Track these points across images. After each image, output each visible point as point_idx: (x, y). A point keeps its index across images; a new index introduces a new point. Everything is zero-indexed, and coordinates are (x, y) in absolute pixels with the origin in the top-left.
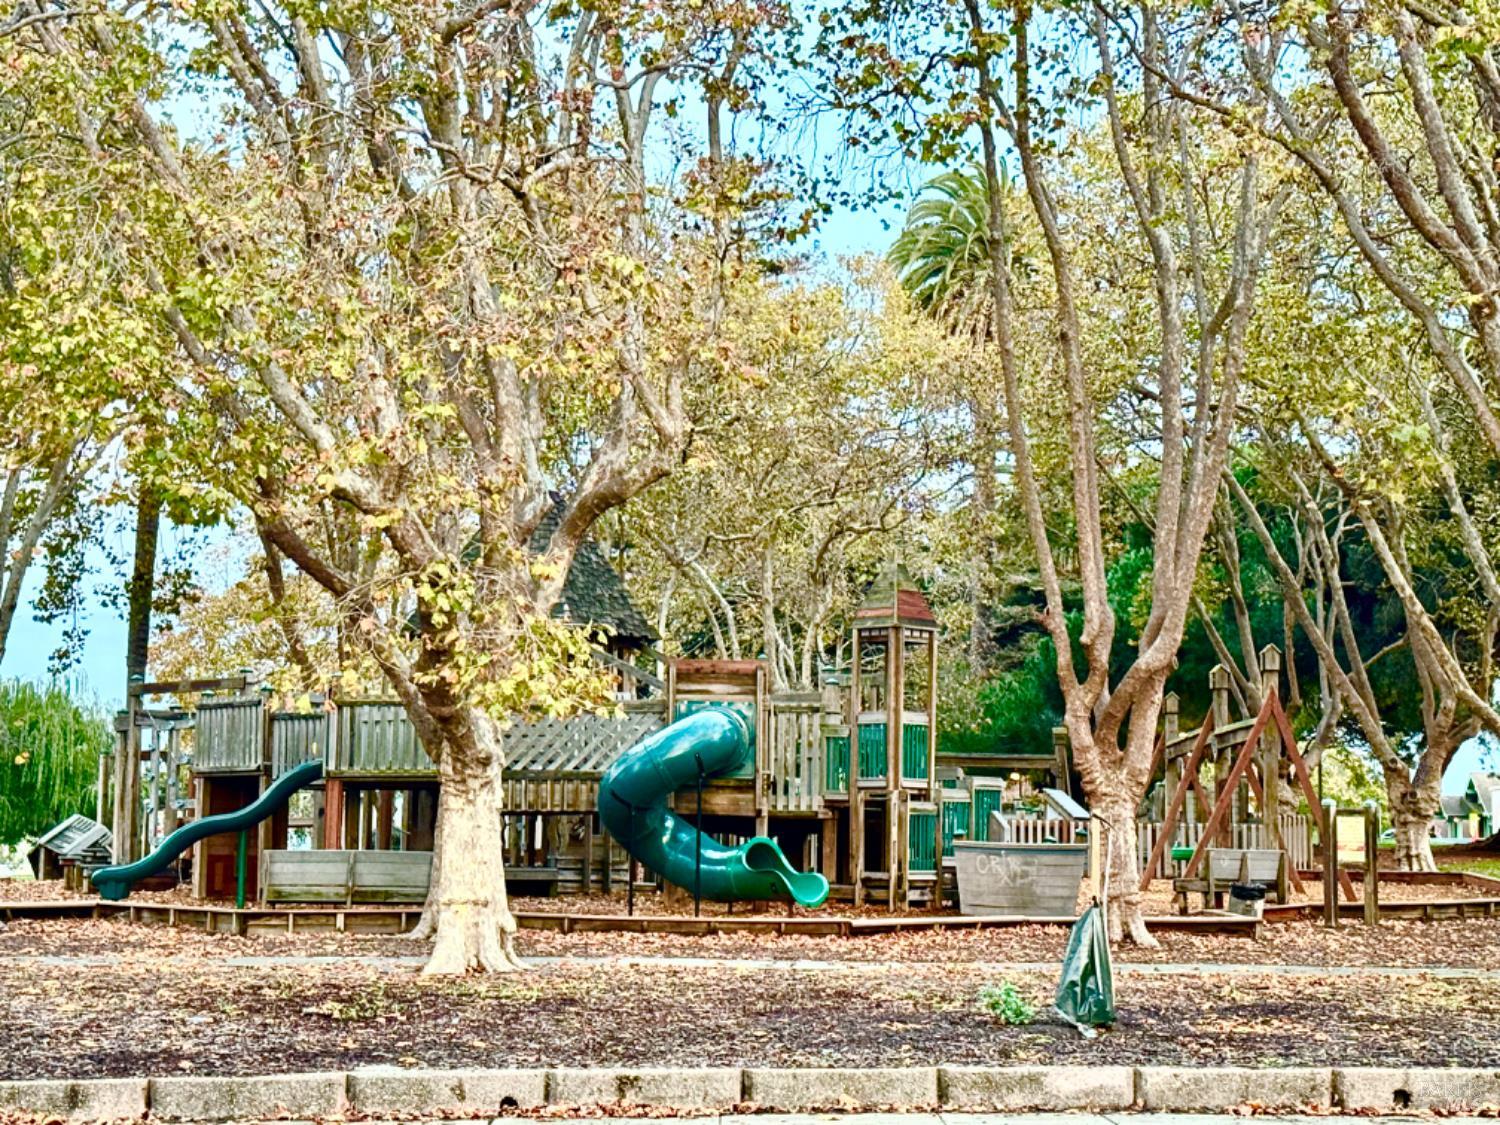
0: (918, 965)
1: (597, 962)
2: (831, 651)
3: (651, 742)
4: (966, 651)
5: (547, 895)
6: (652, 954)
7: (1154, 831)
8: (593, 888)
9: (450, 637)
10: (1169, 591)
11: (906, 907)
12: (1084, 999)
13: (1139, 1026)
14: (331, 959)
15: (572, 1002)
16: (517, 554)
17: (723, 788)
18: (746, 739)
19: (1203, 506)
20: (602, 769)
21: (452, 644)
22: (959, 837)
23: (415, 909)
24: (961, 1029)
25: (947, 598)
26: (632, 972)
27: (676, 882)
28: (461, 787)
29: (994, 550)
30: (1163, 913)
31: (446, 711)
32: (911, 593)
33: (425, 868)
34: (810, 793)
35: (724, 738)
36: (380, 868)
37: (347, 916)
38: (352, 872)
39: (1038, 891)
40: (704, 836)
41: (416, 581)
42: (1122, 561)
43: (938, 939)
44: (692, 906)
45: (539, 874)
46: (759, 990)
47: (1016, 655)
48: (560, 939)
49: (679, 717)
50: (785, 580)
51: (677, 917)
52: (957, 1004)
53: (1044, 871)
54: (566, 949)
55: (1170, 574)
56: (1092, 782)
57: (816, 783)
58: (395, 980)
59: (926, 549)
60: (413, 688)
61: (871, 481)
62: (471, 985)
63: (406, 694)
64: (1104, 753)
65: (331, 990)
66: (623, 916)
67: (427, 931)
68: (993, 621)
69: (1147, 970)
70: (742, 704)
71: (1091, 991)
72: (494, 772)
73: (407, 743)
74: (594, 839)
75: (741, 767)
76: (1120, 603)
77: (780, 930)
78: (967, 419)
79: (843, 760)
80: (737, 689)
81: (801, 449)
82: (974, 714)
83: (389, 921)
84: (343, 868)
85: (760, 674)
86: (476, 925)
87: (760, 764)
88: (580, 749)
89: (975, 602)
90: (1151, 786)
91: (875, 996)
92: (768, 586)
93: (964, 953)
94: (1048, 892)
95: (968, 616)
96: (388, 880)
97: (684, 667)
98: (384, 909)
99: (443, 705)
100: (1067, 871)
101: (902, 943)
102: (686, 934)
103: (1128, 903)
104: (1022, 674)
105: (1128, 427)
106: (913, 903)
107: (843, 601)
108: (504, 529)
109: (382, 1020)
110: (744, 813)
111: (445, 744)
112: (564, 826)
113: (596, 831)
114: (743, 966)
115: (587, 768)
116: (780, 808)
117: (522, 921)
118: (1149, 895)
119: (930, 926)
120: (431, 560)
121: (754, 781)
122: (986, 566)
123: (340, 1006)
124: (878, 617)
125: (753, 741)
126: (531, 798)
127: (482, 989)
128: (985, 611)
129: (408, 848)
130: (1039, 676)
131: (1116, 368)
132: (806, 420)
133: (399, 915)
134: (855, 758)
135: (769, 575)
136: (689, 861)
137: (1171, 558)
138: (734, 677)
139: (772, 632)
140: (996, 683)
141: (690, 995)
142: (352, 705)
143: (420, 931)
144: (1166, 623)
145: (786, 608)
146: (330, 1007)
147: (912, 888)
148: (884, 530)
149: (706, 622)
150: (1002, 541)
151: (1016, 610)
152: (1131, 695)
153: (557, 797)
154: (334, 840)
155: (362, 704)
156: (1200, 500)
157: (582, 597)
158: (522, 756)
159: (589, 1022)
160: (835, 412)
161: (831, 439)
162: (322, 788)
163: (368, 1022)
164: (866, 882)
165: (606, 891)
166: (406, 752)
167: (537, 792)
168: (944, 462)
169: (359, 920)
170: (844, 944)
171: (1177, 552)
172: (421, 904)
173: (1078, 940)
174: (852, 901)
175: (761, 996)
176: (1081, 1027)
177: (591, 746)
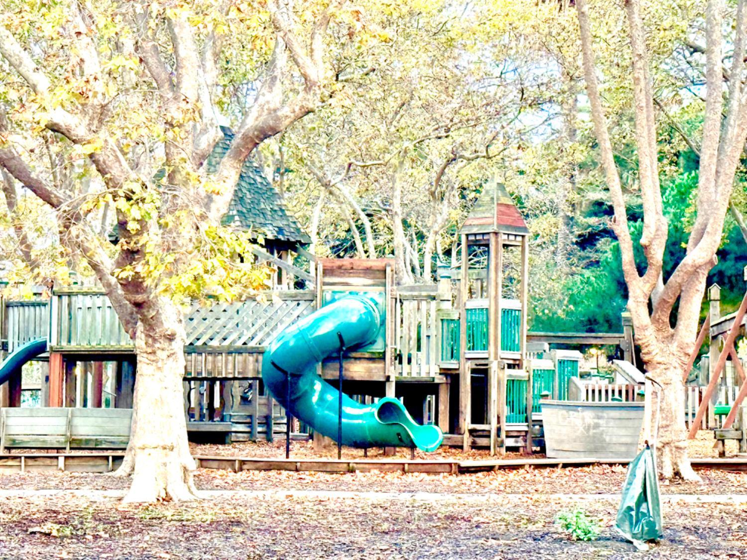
0: (510, 496)
1: (260, 494)
2: (448, 253)
3: (304, 323)
4: (554, 253)
5: (223, 442)
6: (304, 487)
7: (700, 393)
8: (260, 438)
9: (143, 240)
10: (711, 203)
11: (503, 450)
12: (637, 521)
13: (681, 542)
14: (53, 492)
15: (238, 523)
16: (194, 175)
17: (360, 358)
18: (378, 321)
19: (738, 136)
20: (263, 345)
21: (144, 246)
22: (546, 396)
23: (119, 453)
24: (542, 544)
25: (539, 211)
26: (286, 502)
27: (324, 432)
28: (151, 357)
29: (576, 173)
30: (706, 457)
31: (140, 298)
32: (508, 206)
33: (126, 421)
34: (428, 363)
35: (360, 320)
36: (91, 420)
37: (66, 458)
38: (70, 424)
39: (608, 439)
40: (345, 396)
41: (115, 196)
42: (678, 181)
43: (528, 476)
44: (336, 451)
45: (217, 426)
46: (385, 515)
47: (594, 256)
48: (231, 476)
49: (325, 303)
50: (410, 197)
51: (324, 460)
52: (540, 525)
53: (612, 423)
54: (236, 484)
55: (712, 189)
56: (648, 353)
57: (433, 356)
58: (102, 507)
59: (522, 173)
60: (113, 280)
61: (478, 119)
62: (161, 511)
63: (109, 285)
64: (659, 330)
65: (52, 514)
66: (282, 458)
67: (128, 470)
68: (575, 229)
69: (691, 499)
70: (375, 292)
71: (644, 514)
72: (178, 346)
73: (112, 325)
74: (259, 400)
75: (373, 343)
76: (675, 214)
77: (403, 469)
78: (555, 70)
79: (454, 337)
80: (370, 282)
81: (423, 93)
82: (560, 302)
83: (100, 462)
84: (63, 421)
85: (388, 270)
86: (165, 464)
87: (389, 342)
88: (248, 328)
89: (561, 214)
90: (699, 358)
91: (476, 519)
92: (396, 202)
93: (548, 487)
94: (614, 440)
95: (556, 225)
96: (98, 431)
97: (329, 265)
98: (95, 453)
99: (137, 292)
100: (630, 423)
101: (499, 478)
102: (332, 473)
103: (677, 448)
104: (598, 271)
105: (682, 74)
106: (509, 449)
107: (456, 214)
108: (184, 155)
109: (89, 537)
110: (375, 378)
111: (139, 323)
112: (237, 389)
113: (261, 393)
114: (373, 497)
115: (252, 344)
116: (405, 375)
117: (203, 462)
118: (695, 442)
119: (521, 466)
120: (126, 179)
121: (384, 353)
122: (569, 185)
123: (58, 526)
124: (481, 225)
125: (383, 323)
126: (209, 367)
127: (169, 514)
128: (570, 221)
129: (116, 406)
130: (611, 272)
131: (671, 27)
132: (426, 71)
133: (107, 458)
134: (463, 337)
135: (398, 193)
136: (333, 417)
137: (712, 178)
138: (368, 271)
139: (400, 238)
140: (578, 278)
141: (331, 518)
142: (69, 295)
143: (123, 470)
144: (709, 229)
145: (412, 220)
146: (50, 527)
147: (507, 437)
148: (489, 158)
149: (349, 231)
150: (582, 167)
151: (593, 220)
152: (680, 286)
153: (230, 366)
154: (56, 400)
155: (77, 294)
156: (736, 130)
157: (249, 211)
158: (202, 334)
159: (251, 539)
160: (450, 64)
161: (447, 85)
162: (46, 359)
163: (80, 538)
164: (472, 432)
165: (269, 440)
166: (111, 331)
167: (214, 362)
168: (536, 103)
169: (76, 462)
170: (455, 480)
171: (717, 172)
172: (124, 449)
173: (633, 475)
174: (461, 447)
175: (386, 520)
176: (636, 542)
177: (257, 326)
